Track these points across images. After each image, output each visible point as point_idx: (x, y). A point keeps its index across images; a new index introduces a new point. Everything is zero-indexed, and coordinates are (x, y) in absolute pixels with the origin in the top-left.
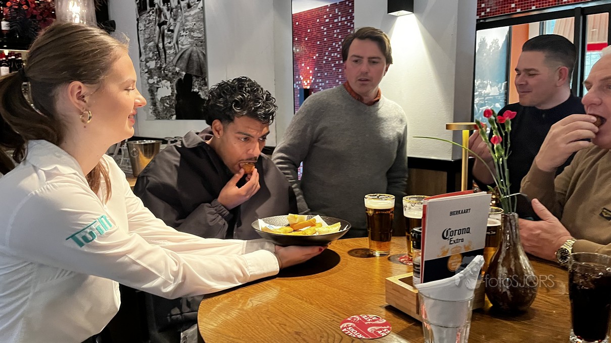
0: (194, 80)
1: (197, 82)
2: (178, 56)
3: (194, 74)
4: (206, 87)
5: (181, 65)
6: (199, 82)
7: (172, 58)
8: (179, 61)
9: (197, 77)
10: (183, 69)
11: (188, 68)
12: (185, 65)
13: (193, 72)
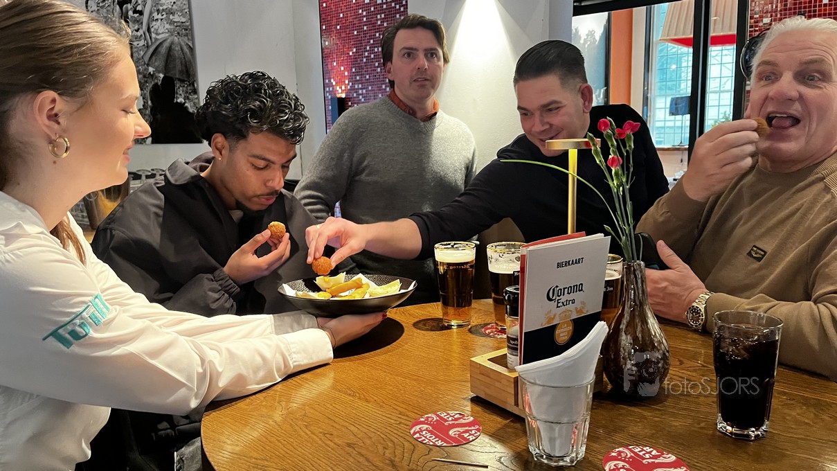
0: (178, 85)
1: (181, 88)
2: (151, 50)
3: (177, 76)
4: (196, 96)
5: (156, 64)
6: (185, 89)
7: (142, 53)
8: (154, 58)
9: (182, 81)
10: (160, 69)
11: (167, 68)
12: (163, 63)
13: (175, 74)
